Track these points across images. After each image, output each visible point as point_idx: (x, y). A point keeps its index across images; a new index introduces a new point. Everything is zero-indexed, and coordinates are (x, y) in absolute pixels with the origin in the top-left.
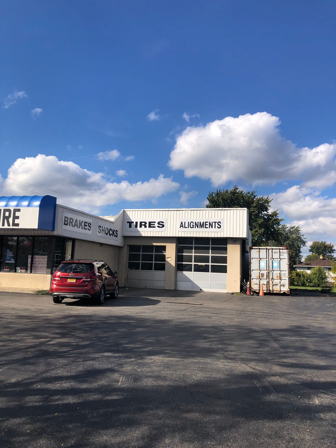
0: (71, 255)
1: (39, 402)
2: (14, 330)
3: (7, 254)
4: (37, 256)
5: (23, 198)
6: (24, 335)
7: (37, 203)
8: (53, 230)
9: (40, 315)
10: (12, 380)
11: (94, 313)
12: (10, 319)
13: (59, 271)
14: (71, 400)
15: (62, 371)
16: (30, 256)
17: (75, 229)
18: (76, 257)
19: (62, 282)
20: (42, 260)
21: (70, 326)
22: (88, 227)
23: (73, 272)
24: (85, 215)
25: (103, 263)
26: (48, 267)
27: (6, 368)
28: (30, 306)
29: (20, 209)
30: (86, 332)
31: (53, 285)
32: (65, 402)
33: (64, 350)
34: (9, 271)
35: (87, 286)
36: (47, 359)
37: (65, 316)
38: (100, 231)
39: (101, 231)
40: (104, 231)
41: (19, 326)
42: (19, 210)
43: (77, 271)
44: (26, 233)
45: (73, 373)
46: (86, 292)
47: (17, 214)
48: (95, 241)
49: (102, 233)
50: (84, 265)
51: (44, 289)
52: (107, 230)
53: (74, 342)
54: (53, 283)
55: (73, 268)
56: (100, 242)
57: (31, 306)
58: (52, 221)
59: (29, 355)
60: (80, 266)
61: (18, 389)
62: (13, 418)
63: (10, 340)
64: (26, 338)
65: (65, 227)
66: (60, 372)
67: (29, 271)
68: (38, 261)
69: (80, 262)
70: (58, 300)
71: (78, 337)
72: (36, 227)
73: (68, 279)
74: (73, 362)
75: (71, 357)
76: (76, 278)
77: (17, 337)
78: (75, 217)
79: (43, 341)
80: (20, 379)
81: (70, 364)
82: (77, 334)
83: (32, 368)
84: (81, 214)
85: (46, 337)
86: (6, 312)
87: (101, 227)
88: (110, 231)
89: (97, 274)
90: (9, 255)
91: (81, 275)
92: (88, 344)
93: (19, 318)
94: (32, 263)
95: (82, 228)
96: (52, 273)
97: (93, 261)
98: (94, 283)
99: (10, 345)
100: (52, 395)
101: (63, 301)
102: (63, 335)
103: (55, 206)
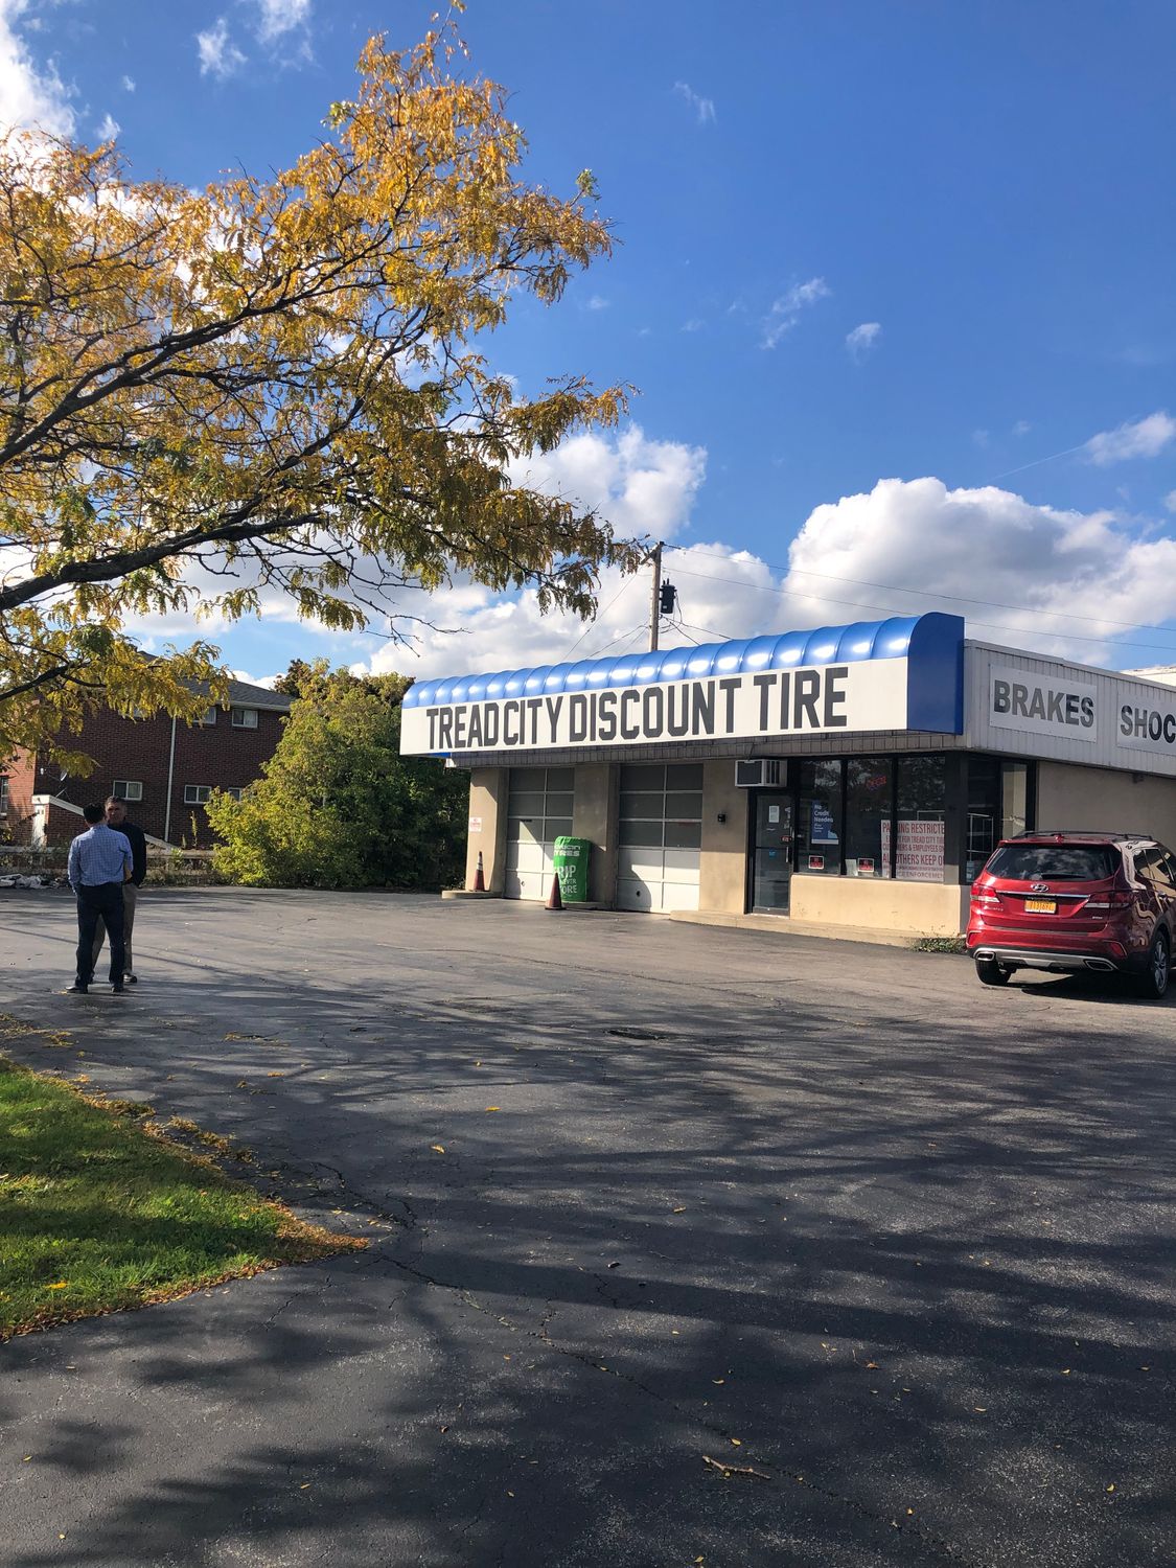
0: (1024, 817)
1: (999, 1316)
2: (869, 1063)
3: (812, 816)
4: (910, 822)
5: (853, 631)
6: (903, 1081)
7: (901, 643)
8: (959, 731)
9: (942, 1021)
10: (893, 1225)
11: (1135, 1028)
12: (850, 1024)
13: (994, 872)
14: (1109, 1331)
15: (1056, 1224)
16: (886, 823)
17: (1036, 724)
18: (1047, 824)
19: (1006, 912)
20: (925, 836)
21: (1053, 1066)
22: (1083, 714)
23: (1045, 878)
24: (1067, 671)
25: (1149, 845)
26: (947, 860)
27: (868, 1182)
28: (901, 988)
29: (847, 668)
30: (1117, 1093)
31: (975, 920)
32: (1092, 1335)
33: (1048, 1150)
34: (824, 872)
35: (1097, 927)
36: (994, 1172)
37: (1030, 1031)
38: (1127, 727)
39: (1131, 725)
40: (1144, 725)
41: (882, 1051)
42: (843, 673)
43: (1054, 873)
44: (867, 747)
45: (1100, 1238)
46: (1097, 949)
47: (839, 685)
48: (1113, 765)
49: (1137, 734)
50: (1081, 852)
51: (939, 932)
52: (1155, 721)
53: (1079, 1127)
54: (974, 914)
55: (1039, 863)
56: (1131, 768)
57: (906, 989)
58: (953, 699)
59: (932, 1150)
60: (1064, 857)
61: (921, 1258)
62: (922, 1352)
63: (865, 1095)
64: (912, 1092)
65: (998, 719)
66: (1050, 1226)
67: (886, 872)
68: (915, 839)
69: (1065, 841)
70: (994, 973)
71: (1093, 1111)
72: (901, 723)
73: (1028, 902)
74: (1092, 1196)
75: (1080, 1178)
76: (1057, 900)
77: (882, 1088)
78: (1031, 680)
79: (968, 1108)
80: (919, 1226)
81: (1082, 1202)
82: (1084, 1099)
83: (950, 1195)
84: (1053, 667)
85: (978, 1098)
86: (832, 1003)
87: (1130, 711)
88: (1166, 725)
89: (1135, 885)
90: (820, 820)
91: (1073, 889)
92: (1133, 1139)
93: (877, 1026)
94: (894, 846)
95: (1061, 720)
96: (962, 881)
97: (1114, 837)
98: (1123, 918)
99: (867, 1109)
100: (1036, 1302)
101: (1013, 978)
102: (1036, 1098)
103: (960, 645)
